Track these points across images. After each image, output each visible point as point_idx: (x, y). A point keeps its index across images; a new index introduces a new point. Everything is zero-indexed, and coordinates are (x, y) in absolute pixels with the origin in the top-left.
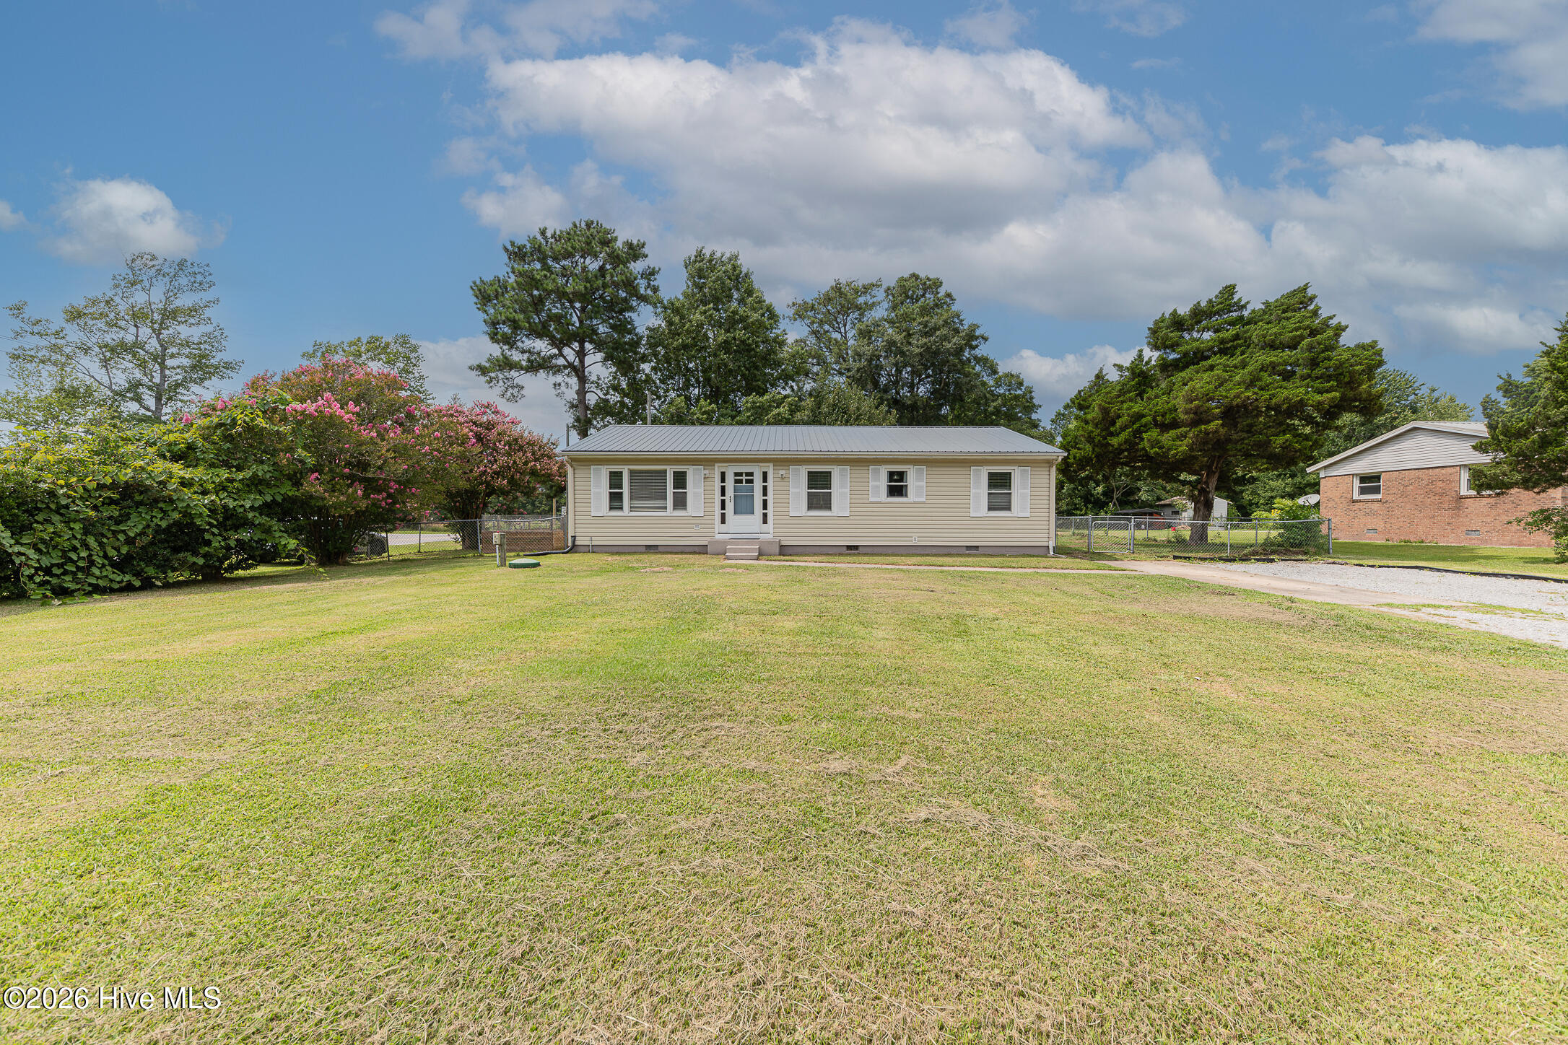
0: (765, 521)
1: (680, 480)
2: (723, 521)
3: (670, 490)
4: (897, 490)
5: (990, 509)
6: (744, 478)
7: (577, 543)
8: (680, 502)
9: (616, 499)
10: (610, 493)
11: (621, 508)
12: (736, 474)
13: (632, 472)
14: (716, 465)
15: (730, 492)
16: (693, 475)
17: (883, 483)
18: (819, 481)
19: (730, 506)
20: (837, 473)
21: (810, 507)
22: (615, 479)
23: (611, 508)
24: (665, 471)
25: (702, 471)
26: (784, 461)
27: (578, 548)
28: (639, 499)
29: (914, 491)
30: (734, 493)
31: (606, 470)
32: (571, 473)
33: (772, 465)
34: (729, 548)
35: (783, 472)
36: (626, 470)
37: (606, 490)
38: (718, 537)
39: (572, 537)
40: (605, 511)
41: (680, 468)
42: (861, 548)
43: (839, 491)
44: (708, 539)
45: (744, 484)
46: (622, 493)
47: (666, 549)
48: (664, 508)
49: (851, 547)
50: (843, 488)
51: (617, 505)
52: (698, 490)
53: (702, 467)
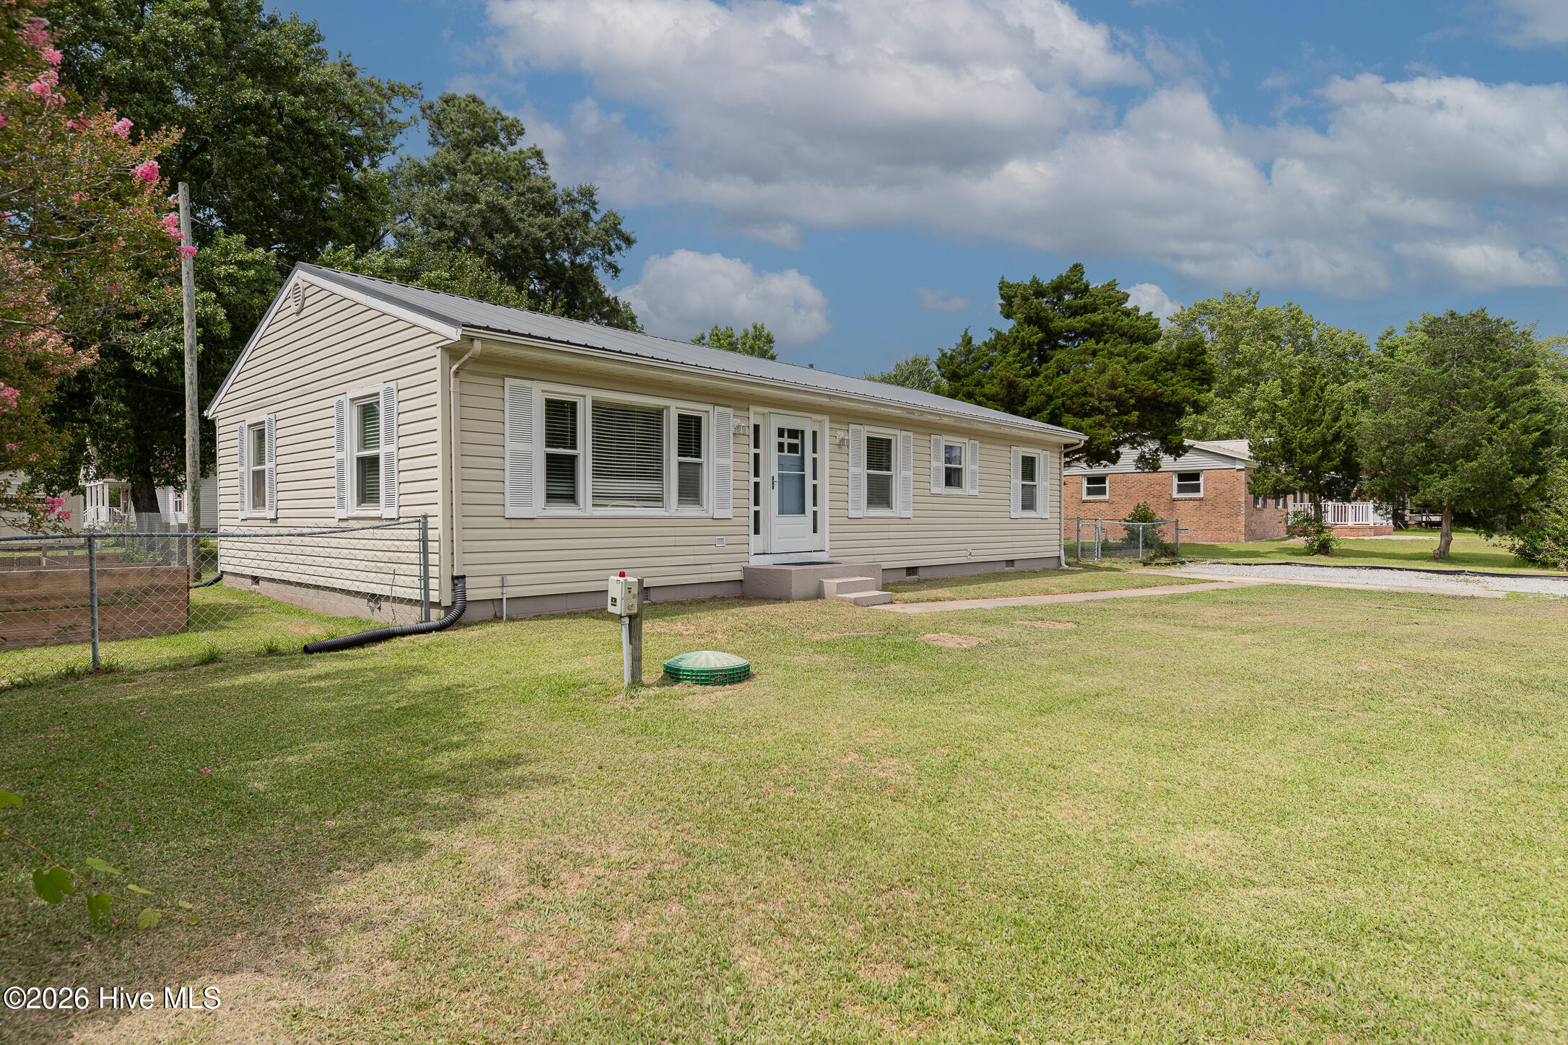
0: (816, 528)
1: (690, 435)
2: (757, 530)
3: (672, 459)
4: (953, 478)
5: (1023, 507)
6: (788, 440)
7: (471, 595)
8: (690, 489)
9: (561, 472)
10: (550, 457)
11: (571, 498)
12: (780, 432)
13: (597, 407)
14: (753, 409)
15: (771, 466)
16: (715, 427)
17: (940, 465)
18: (876, 453)
19: (771, 498)
20: (898, 441)
21: (871, 501)
22: (560, 418)
23: (551, 497)
24: (661, 411)
25: (732, 419)
26: (844, 414)
27: (471, 613)
28: (610, 475)
29: (966, 478)
30: (775, 472)
31: (539, 393)
32: (446, 393)
33: (826, 418)
34: (830, 585)
35: (841, 434)
36: (585, 399)
37: (537, 450)
38: (755, 562)
39: (458, 580)
40: (537, 505)
41: (692, 408)
42: (921, 572)
43: (901, 474)
44: (739, 566)
45: (786, 453)
46: (573, 459)
47: (672, 595)
48: (658, 499)
49: (911, 571)
50: (906, 469)
51: (562, 488)
52: (723, 461)
53: (730, 411)
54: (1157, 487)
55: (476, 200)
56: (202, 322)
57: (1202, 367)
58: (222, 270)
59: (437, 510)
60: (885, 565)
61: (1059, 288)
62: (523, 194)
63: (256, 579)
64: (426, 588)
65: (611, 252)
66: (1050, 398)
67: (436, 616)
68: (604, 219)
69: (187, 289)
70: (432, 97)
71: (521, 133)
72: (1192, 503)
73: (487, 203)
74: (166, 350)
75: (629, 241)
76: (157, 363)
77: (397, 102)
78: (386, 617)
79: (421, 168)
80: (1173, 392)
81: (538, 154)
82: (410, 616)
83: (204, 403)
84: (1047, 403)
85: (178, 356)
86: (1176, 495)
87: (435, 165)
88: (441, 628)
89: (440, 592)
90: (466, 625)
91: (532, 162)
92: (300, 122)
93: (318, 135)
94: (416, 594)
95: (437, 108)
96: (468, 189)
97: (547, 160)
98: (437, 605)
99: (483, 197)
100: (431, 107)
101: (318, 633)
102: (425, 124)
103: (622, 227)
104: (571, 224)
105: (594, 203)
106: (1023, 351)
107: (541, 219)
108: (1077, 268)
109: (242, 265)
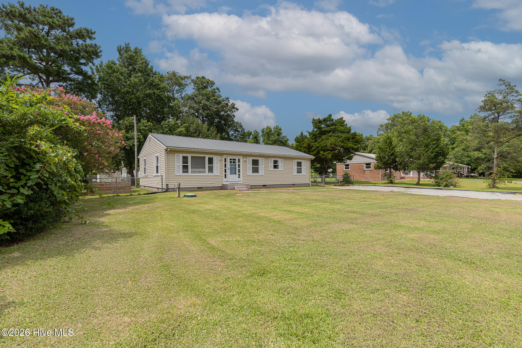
0: (239, 177)
1: (211, 161)
2: (225, 177)
3: (207, 165)
4: (275, 167)
5: (297, 173)
6: (232, 161)
7: (169, 187)
8: (211, 170)
9: (185, 168)
10: (183, 166)
11: (187, 172)
12: (231, 159)
13: (191, 157)
14: (224, 156)
15: (228, 166)
16: (216, 159)
17: (272, 164)
18: (255, 163)
19: (228, 172)
20: (261, 160)
21: (253, 172)
22: (185, 159)
23: (183, 172)
24: (205, 157)
25: (219, 158)
26: (245, 156)
27: (169, 190)
28: (195, 168)
29: (280, 167)
30: (229, 167)
31: (181, 156)
32: (165, 156)
33: (241, 157)
34: (236, 187)
35: (245, 159)
36: (189, 156)
37: (181, 164)
38: (224, 183)
39: (167, 185)
40: (181, 173)
41: (211, 156)
42: (267, 186)
43: (261, 166)
44: (221, 184)
45: (232, 163)
46: (188, 166)
47: (206, 189)
48: (205, 172)
49: (264, 186)
50: (262, 165)
51: (186, 170)
52: (217, 165)
53: (219, 156)
54: (361, 167)
55: (201, 103)
56: (138, 138)
57: (356, 139)
58: (142, 128)
59: (164, 174)
60: (251, 185)
61: (325, 120)
62: (212, 100)
63: (145, 186)
64: (162, 186)
65: (233, 112)
66: (318, 147)
67: (164, 190)
68: (231, 105)
69: (136, 132)
70: (194, 77)
71: (214, 84)
72: (369, 171)
73: (203, 104)
74: (131, 144)
75: (237, 109)
76: (130, 147)
77: (186, 80)
78: (156, 190)
79: (189, 97)
80: (347, 145)
81: (218, 89)
82: (160, 190)
83: (138, 155)
84: (317, 149)
85: (134, 145)
86: (365, 169)
87: (192, 95)
88: (164, 192)
89: (164, 187)
90: (168, 192)
91: (217, 91)
92: (158, 96)
93: (162, 98)
94: (161, 187)
95: (195, 80)
96: (199, 101)
97: (220, 90)
98: (164, 189)
99: (202, 102)
100: (193, 80)
101: (146, 192)
102: (192, 84)
103: (235, 107)
104: (223, 107)
105: (229, 101)
106: (313, 136)
107: (216, 106)
108: (330, 116)
109: (145, 126)
